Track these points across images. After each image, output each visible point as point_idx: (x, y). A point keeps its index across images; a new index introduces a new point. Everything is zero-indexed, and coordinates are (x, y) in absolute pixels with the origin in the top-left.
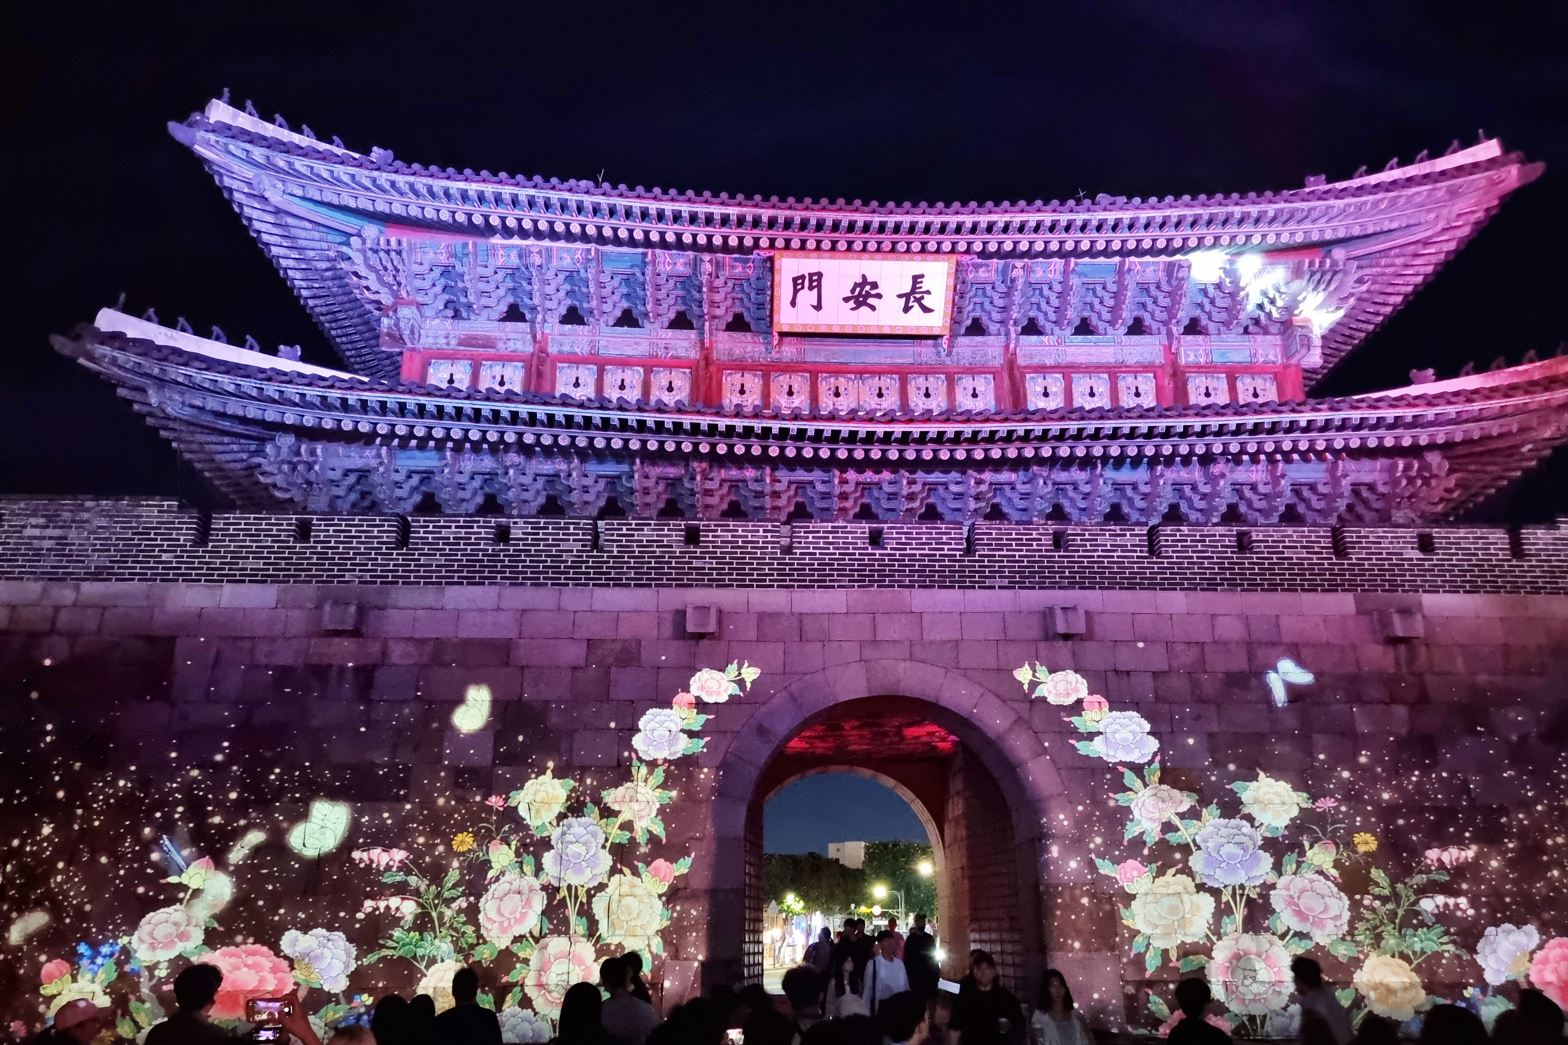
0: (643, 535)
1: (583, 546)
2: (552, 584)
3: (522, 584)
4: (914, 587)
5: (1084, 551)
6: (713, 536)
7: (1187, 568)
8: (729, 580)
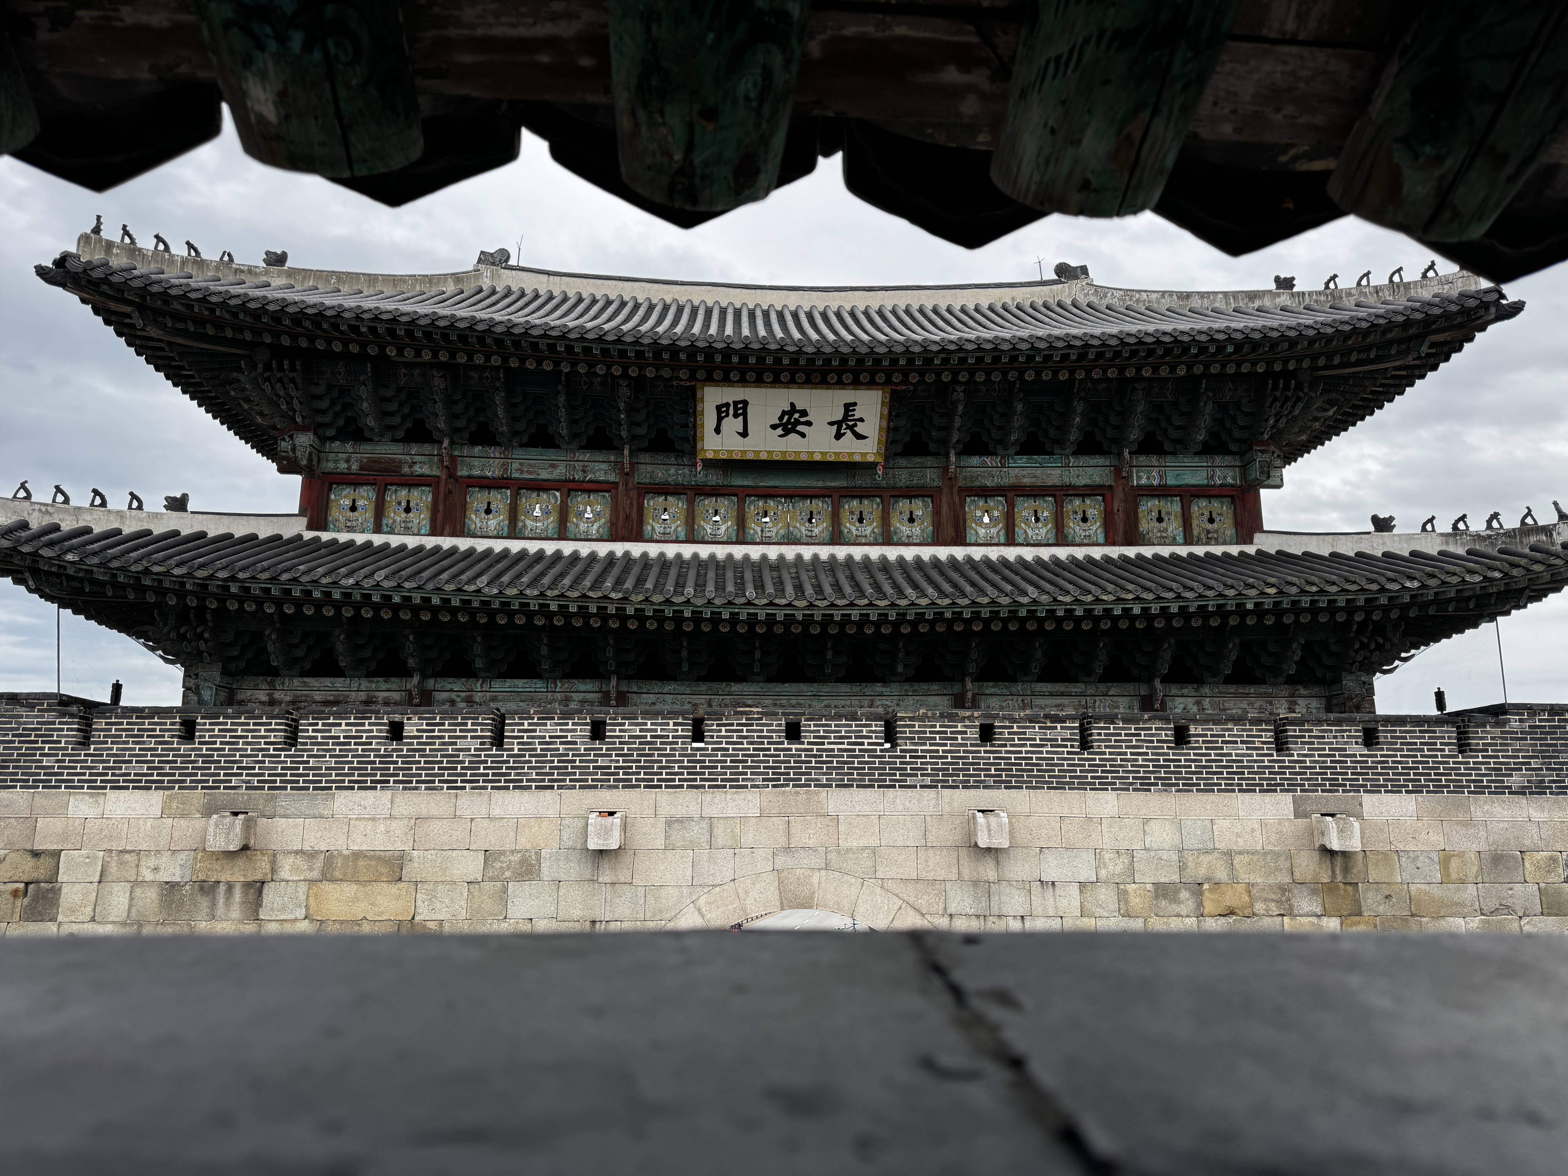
0: (547, 731)
1: (481, 744)
2: (448, 788)
3: (416, 788)
4: (830, 786)
5: (1012, 746)
6: (620, 731)
7: (1121, 766)
8: (637, 780)
